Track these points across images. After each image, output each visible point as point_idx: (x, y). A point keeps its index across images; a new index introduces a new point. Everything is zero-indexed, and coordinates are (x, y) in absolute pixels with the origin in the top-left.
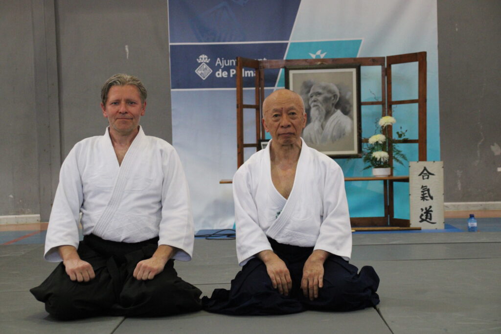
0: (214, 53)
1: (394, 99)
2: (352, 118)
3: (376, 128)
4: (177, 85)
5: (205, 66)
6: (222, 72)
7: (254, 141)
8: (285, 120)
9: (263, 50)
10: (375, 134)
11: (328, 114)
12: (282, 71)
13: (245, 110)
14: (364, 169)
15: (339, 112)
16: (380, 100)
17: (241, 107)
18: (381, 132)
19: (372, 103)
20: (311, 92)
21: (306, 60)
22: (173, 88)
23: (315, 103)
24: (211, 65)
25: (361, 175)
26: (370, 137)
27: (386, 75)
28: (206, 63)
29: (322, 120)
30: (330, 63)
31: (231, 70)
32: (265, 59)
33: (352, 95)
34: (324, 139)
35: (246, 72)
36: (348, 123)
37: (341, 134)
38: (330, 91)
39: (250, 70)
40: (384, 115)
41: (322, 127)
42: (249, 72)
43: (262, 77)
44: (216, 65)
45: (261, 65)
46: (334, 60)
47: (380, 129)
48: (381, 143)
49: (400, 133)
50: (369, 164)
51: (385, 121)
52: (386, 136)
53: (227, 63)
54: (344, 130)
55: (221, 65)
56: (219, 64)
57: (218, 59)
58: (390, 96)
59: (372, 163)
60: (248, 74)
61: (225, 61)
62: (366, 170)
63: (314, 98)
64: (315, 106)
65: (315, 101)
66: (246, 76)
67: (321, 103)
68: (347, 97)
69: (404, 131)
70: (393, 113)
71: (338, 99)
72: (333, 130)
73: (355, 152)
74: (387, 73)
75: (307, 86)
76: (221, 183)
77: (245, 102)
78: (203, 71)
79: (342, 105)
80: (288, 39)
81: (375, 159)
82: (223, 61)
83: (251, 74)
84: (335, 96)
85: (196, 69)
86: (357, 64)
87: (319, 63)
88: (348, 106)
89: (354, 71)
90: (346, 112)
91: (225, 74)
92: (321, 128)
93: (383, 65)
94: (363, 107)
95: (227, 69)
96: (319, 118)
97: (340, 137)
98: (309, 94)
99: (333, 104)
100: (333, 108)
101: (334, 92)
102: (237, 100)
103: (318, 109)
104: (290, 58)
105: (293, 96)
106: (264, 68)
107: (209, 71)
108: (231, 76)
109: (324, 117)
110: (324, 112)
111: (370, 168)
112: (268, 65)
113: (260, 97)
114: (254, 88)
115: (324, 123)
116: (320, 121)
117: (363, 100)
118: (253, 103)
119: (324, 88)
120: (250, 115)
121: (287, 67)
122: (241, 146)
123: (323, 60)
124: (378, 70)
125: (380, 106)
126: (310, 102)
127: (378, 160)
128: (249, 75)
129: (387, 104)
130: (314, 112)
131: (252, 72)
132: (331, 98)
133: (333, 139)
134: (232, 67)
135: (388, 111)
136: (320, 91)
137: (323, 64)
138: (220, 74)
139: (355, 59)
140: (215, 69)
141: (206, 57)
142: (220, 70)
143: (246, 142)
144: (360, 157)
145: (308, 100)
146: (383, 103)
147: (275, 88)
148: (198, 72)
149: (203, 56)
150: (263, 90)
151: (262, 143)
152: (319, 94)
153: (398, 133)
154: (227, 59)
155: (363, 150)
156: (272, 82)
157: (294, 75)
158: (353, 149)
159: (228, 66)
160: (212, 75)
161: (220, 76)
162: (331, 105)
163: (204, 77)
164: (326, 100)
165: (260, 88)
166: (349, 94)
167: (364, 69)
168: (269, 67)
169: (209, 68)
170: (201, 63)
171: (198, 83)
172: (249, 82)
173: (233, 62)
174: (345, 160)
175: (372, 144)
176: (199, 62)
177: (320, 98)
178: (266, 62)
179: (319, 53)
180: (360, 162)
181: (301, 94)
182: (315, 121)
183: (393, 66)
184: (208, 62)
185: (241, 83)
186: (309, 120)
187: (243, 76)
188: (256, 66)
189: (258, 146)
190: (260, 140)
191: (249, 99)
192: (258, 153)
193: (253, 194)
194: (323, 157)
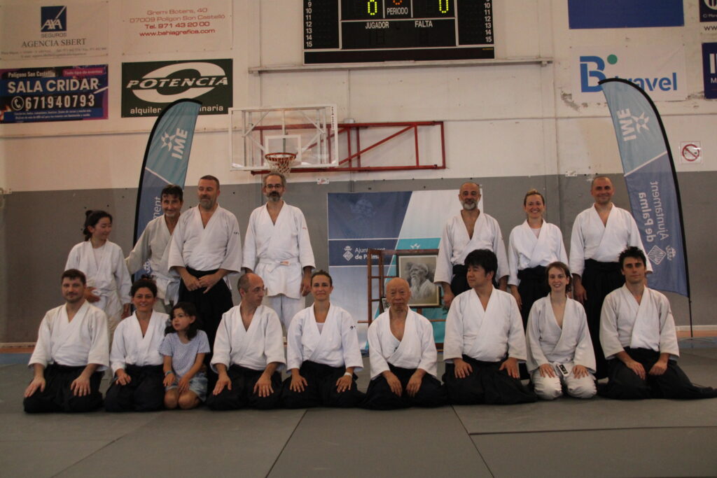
0: (355, 245)
4: (332, 264)
5: (349, 253)
7: (378, 298)
8: (398, 296)
9: (382, 243)
11: (422, 282)
12: (394, 256)
13: (373, 280)
14: (443, 314)
15: (428, 281)
17: (370, 278)
20: (412, 268)
21: (408, 250)
22: (330, 265)
23: (414, 276)
24: (352, 252)
25: (441, 318)
28: (349, 251)
29: (418, 285)
30: (423, 252)
31: (365, 255)
32: (384, 249)
34: (420, 297)
36: (434, 287)
38: (422, 268)
41: (418, 289)
43: (383, 259)
44: (355, 252)
45: (382, 253)
50: (445, 311)
53: (362, 251)
54: (431, 291)
56: (357, 252)
57: (357, 249)
63: (413, 272)
67: (417, 275)
71: (427, 273)
72: (425, 290)
73: (437, 304)
75: (409, 265)
76: (359, 322)
78: (348, 256)
80: (397, 236)
82: (360, 250)
84: (426, 271)
85: (343, 254)
87: (416, 252)
91: (361, 257)
92: (417, 291)
95: (362, 254)
96: (416, 285)
97: (429, 295)
98: (411, 270)
99: (425, 276)
100: (424, 279)
101: (425, 269)
102: (368, 273)
103: (415, 279)
104: (399, 249)
105: (402, 281)
107: (351, 255)
108: (365, 258)
109: (419, 283)
110: (419, 280)
112: (386, 253)
113: (381, 270)
114: (377, 266)
115: (420, 287)
119: (419, 267)
120: (375, 282)
121: (398, 254)
122: (370, 301)
123: (419, 250)
130: (413, 281)
132: (423, 272)
133: (425, 296)
134: (365, 253)
136: (417, 268)
137: (419, 253)
138: (358, 257)
140: (355, 254)
142: (358, 255)
143: (374, 298)
145: (410, 274)
147: (390, 266)
148: (345, 256)
149: (348, 247)
150: (383, 267)
152: (416, 270)
154: (362, 248)
156: (388, 262)
157: (401, 259)
160: (354, 258)
163: (348, 259)
164: (421, 273)
165: (381, 266)
170: (346, 251)
171: (345, 262)
172: (375, 262)
173: (365, 250)
174: (432, 309)
177: (417, 272)
178: (385, 251)
179: (416, 245)
180: (441, 309)
181: (406, 269)
182: (413, 287)
184: (351, 250)
185: (370, 263)
186: (410, 285)
187: (372, 258)
188: (379, 253)
189: (380, 301)
190: (382, 297)
191: (375, 273)
192: (383, 314)
193: (379, 338)
194: (421, 317)
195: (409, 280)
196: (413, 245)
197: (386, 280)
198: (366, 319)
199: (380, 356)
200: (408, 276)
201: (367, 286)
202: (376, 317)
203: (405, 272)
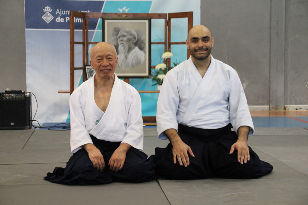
0: (55, 5)
1: (172, 41)
2: (145, 52)
3: (160, 60)
4: (29, 26)
5: (49, 14)
6: (60, 18)
7: (81, 66)
8: (105, 62)
9: (88, 5)
10: (160, 63)
11: (130, 49)
12: (100, 20)
13: (76, 46)
14: (153, 85)
15: (137, 48)
16: (163, 41)
17: (73, 43)
18: (163, 62)
19: (158, 43)
20: (119, 34)
21: (116, 14)
22: (27, 28)
23: (122, 42)
24: (53, 13)
25: (150, 89)
26: (157, 65)
27: (167, 25)
28: (49, 12)
29: (126, 53)
30: (132, 16)
31: (66, 18)
32: (89, 11)
33: (145, 37)
34: (127, 66)
35: (76, 19)
36: (143, 56)
37: (138, 63)
38: (131, 35)
39: (79, 18)
40: (165, 51)
41: (126, 57)
42: (78, 19)
43: (87, 23)
44: (56, 13)
45: (86, 15)
46: (134, 14)
47: (163, 60)
48: (163, 69)
49: (176, 63)
50: (156, 82)
51: (166, 55)
52: (167, 65)
53: (64, 13)
54: (140, 60)
55: (59, 14)
56: (58, 13)
57: (58, 10)
58: (169, 39)
59: (157, 82)
60: (77, 20)
61: (62, 11)
62: (153, 86)
63: (121, 38)
64: (121, 44)
65: (121, 41)
66: (76, 22)
67: (125, 42)
68: (142, 39)
69: (178, 62)
70: (172, 50)
71: (136, 40)
72: (133, 60)
73: (147, 74)
74: (168, 24)
75: (117, 31)
76: (59, 92)
77: (76, 40)
78: (47, 17)
79: (139, 44)
81: (159, 80)
82: (61, 11)
83: (79, 20)
84: (135, 38)
85: (42, 16)
86: (149, 17)
87: (125, 16)
88: (143, 45)
89: (147, 22)
90: (141, 49)
91: (62, 20)
92: (125, 59)
93: (165, 18)
94: (152, 46)
95: (64, 17)
96: (123, 52)
97: (137, 64)
98: (118, 36)
99: (133, 43)
100: (133, 46)
101: (134, 35)
102: (71, 39)
103: (123, 46)
104: (105, 12)
105: (109, 46)
106: (88, 18)
107: (52, 18)
108: (66, 21)
109: (127, 51)
110: (127, 48)
111: (156, 85)
112: (91, 16)
113: (86, 35)
114: (82, 30)
115: (127, 55)
116: (124, 53)
117: (152, 41)
118: (81, 41)
119: (128, 32)
120: (79, 48)
121: (104, 18)
122: (73, 69)
123: (127, 14)
124: (162, 21)
125: (163, 46)
126: (118, 41)
127: (161, 80)
128: (78, 22)
129: (168, 45)
130: (120, 48)
131: (80, 19)
132: (132, 39)
133: (133, 66)
134: (67, 15)
135: (168, 49)
136: (125, 34)
137: (128, 17)
138: (59, 20)
139: (148, 14)
140: (56, 16)
141: (49, 8)
142: (59, 17)
143: (76, 66)
144: (150, 78)
145: (117, 40)
146: (165, 43)
147: (96, 31)
148: (44, 18)
150: (87, 32)
151: (87, 67)
152: (125, 36)
153: (174, 63)
154: (63, 10)
155: (152, 73)
156: (93, 26)
157: (108, 23)
158: (145, 72)
159: (64, 15)
160: (54, 21)
161: (59, 21)
162: (132, 44)
163: (48, 22)
164: (129, 40)
165: (86, 30)
166: (144, 36)
167: (153, 21)
168: (92, 17)
169: (51, 16)
170: (46, 12)
171: (44, 25)
172: (78, 26)
173: (67, 12)
174: (141, 79)
175: (157, 70)
176: (45, 11)
177: (125, 39)
178: (89, 14)
179: (124, 8)
180: (150, 81)
181: (113, 35)
182: (121, 54)
183: (172, 20)
184: (51, 11)
185: (73, 26)
187: (75, 22)
188: (83, 16)
189: (84, 69)
190: (85, 65)
191: (78, 38)
192: (86, 82)
193: (82, 108)
194: (129, 86)
195: (117, 47)
196: (121, 8)
197: (90, 47)
198: (68, 89)
199: (83, 128)
200: (115, 43)
201: (69, 52)
202: (80, 84)
203: (113, 38)
